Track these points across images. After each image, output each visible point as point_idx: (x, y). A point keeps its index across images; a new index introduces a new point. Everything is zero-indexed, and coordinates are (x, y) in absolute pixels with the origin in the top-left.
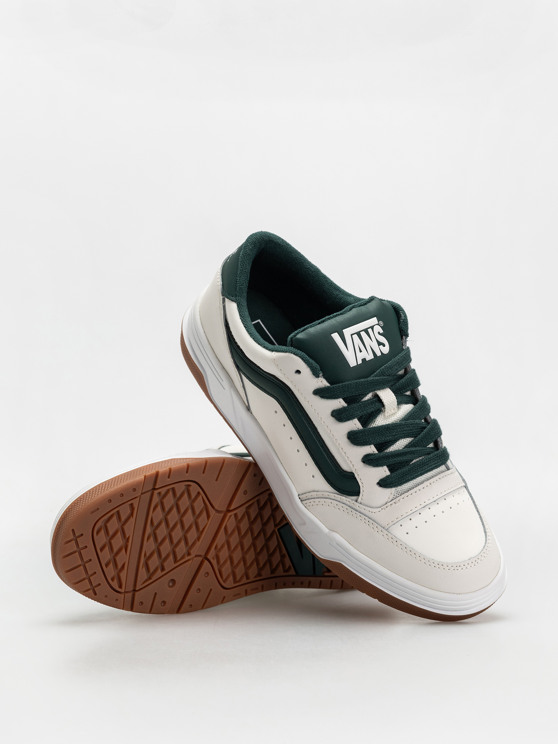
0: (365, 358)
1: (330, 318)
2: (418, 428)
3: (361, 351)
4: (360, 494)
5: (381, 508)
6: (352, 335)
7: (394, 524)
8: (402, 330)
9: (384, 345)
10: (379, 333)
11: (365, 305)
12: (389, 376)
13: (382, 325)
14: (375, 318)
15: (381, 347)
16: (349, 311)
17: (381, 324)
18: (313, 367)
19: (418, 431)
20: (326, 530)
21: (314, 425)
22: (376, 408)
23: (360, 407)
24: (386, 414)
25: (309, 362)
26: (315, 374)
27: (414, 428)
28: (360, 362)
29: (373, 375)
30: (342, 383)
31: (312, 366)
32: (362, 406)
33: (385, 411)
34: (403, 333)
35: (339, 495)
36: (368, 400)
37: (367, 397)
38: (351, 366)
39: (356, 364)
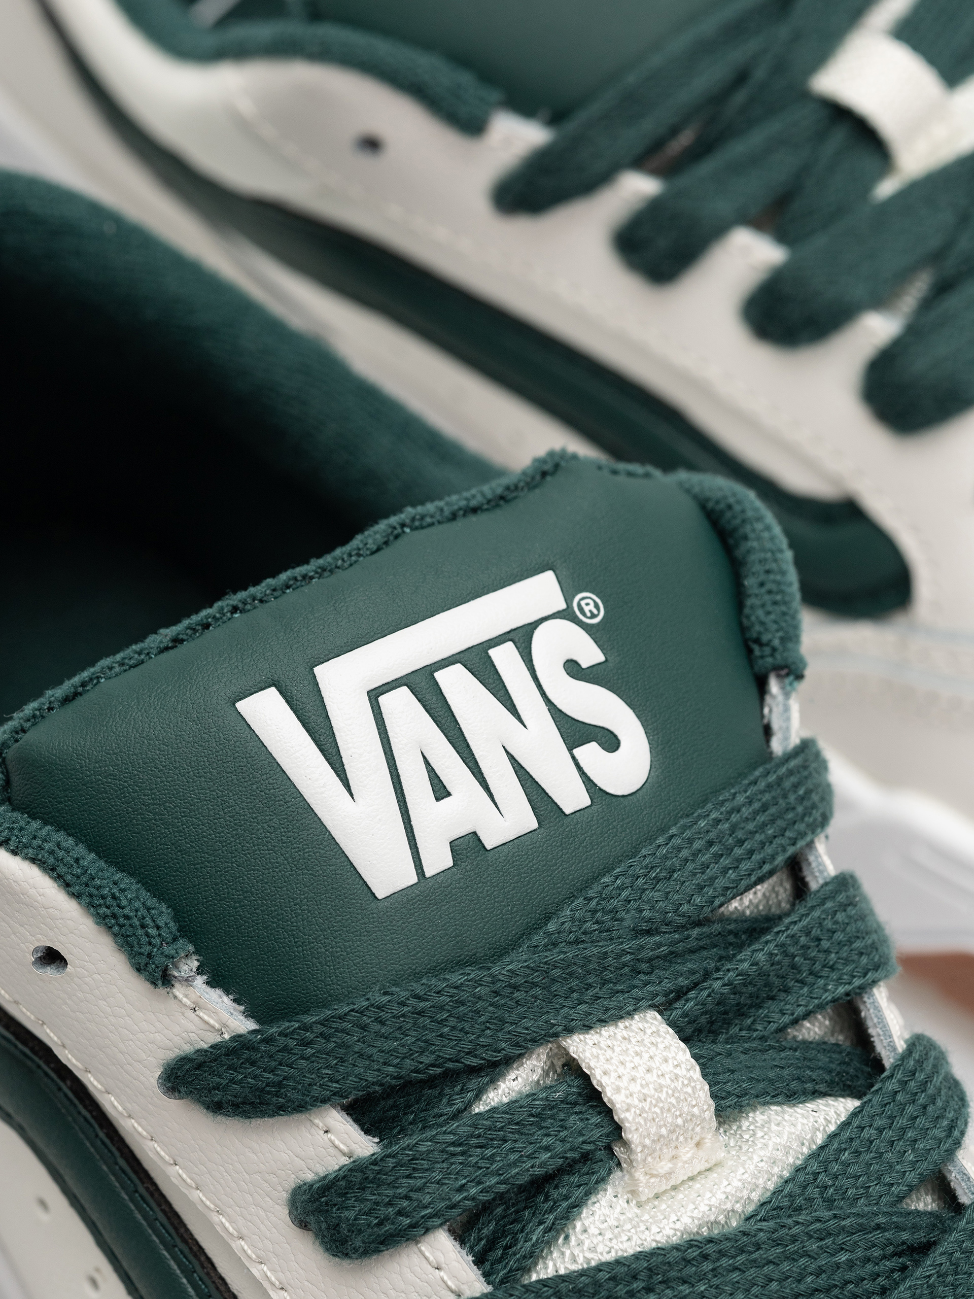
0: (475, 833)
1: (245, 603)
2: (877, 1253)
3: (441, 791)
6: (374, 695)
8: (757, 641)
9: (610, 742)
10: (573, 668)
11: (497, 506)
12: (649, 932)
13: (593, 616)
14: (549, 576)
15: (590, 753)
16: (379, 549)
17: (587, 609)
18: (127, 917)
19: (875, 1276)
21: (222, 1279)
22: (572, 1149)
23: (463, 1153)
24: (646, 1185)
25: (99, 888)
26: (143, 960)
27: (843, 1257)
28: (438, 861)
29: (538, 938)
30: (325, 1005)
31: (114, 916)
32: (474, 1141)
33: (631, 1163)
34: (762, 657)
36: (512, 1107)
37: (507, 1082)
38: (380, 895)
39: (414, 879)
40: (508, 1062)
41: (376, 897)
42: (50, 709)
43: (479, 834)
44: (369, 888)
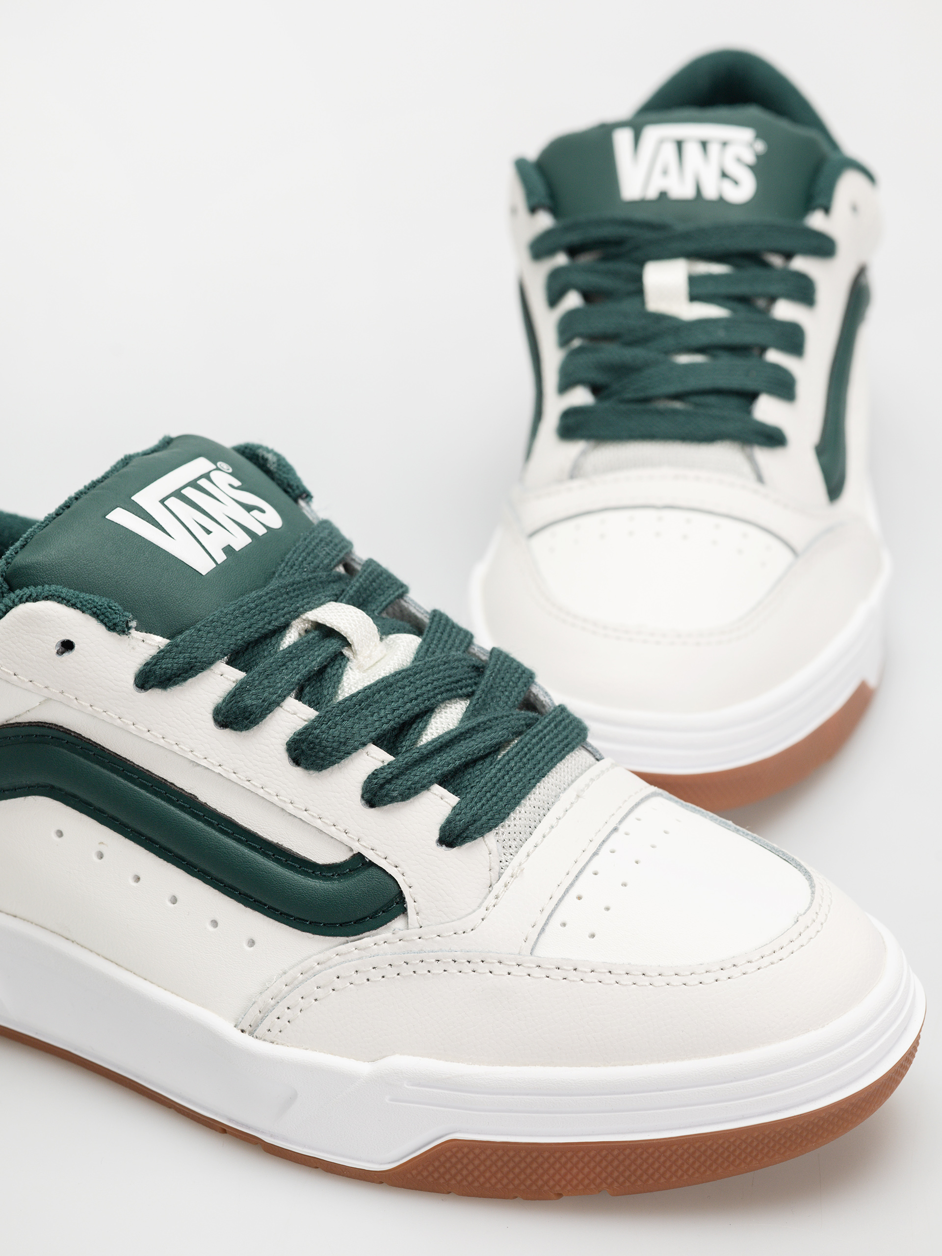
0: (229, 545)
3: (209, 532)
4: (407, 900)
5: (483, 908)
6: (163, 503)
7: (543, 929)
8: (288, 486)
9: (261, 510)
10: (231, 486)
12: (316, 571)
13: (229, 470)
15: (255, 513)
17: (224, 467)
18: (101, 609)
20: (363, 1068)
22: (330, 652)
23: (285, 666)
24: (363, 658)
25: (82, 601)
26: (116, 626)
28: (221, 557)
29: (273, 579)
31: (95, 610)
34: (293, 491)
35: (347, 942)
36: (295, 645)
37: (288, 639)
38: (204, 574)
39: (214, 565)
40: (286, 626)
41: (202, 575)
42: (16, 553)
43: (231, 545)
44: (198, 572)
